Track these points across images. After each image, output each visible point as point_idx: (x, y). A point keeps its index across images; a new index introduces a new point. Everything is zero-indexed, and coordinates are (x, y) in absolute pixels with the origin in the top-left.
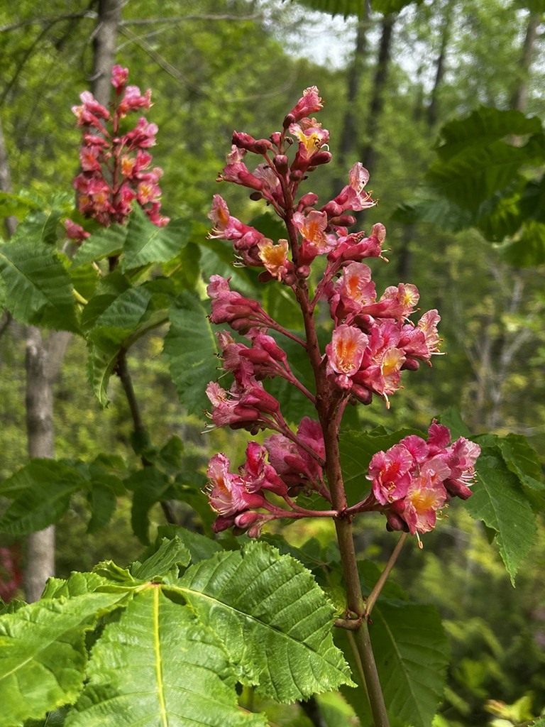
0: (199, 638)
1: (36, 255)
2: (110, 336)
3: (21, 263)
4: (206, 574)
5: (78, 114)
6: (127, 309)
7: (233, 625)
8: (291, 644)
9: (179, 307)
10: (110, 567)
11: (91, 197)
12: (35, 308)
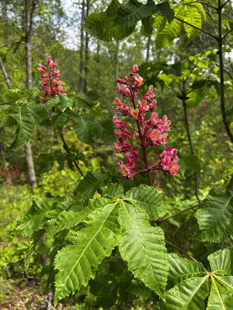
0: (138, 211)
1: (38, 108)
2: (60, 126)
3: (35, 111)
4: (132, 194)
5: (39, 70)
6: (62, 119)
7: (141, 205)
8: (154, 206)
9: (75, 117)
10: (107, 195)
11: (46, 91)
12: (41, 122)
